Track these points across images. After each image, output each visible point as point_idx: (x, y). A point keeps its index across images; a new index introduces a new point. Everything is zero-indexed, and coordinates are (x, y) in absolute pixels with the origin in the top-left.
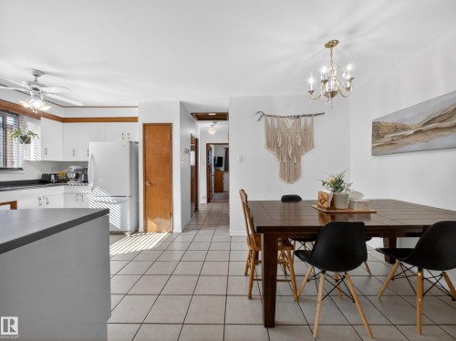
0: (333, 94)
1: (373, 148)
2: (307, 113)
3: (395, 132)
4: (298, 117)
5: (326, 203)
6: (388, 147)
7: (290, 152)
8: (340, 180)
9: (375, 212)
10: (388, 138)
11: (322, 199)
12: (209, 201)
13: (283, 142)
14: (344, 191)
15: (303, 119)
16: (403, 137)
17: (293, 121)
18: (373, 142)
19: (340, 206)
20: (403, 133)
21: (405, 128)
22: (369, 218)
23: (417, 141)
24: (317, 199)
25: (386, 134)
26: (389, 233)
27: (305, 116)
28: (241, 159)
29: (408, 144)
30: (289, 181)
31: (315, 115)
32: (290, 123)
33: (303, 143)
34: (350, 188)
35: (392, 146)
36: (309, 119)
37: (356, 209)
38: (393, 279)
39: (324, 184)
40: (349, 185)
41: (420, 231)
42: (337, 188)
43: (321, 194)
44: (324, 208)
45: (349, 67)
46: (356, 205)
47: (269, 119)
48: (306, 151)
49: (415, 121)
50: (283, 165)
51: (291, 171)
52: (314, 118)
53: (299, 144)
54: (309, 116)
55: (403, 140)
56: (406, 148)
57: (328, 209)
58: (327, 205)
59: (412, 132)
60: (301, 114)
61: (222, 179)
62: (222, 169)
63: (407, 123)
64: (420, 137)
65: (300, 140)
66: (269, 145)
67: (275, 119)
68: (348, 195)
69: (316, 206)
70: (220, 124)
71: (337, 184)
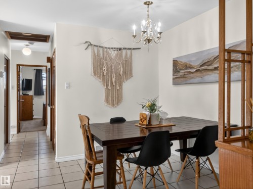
0: (149, 41)
1: (173, 79)
2: (127, 47)
3: (186, 69)
4: (120, 49)
5: (145, 121)
6: (183, 79)
7: (114, 80)
8: (154, 104)
9: (175, 125)
10: (182, 73)
11: (143, 118)
12: (19, 131)
13: (108, 70)
14: (156, 112)
15: (124, 51)
16: (190, 73)
17: (116, 52)
18: (173, 75)
19: (155, 123)
20: (190, 70)
21: (191, 67)
22: (171, 129)
23: (197, 76)
24: (139, 119)
25: (181, 69)
26: (183, 137)
27: (126, 49)
28: (69, 86)
29: (193, 78)
30: (113, 105)
31: (134, 49)
32: (113, 54)
33: (124, 72)
34: (160, 109)
35: (184, 79)
36: (129, 51)
37: (164, 124)
38: (184, 168)
39: (143, 108)
40: (160, 107)
41: (197, 133)
42: (152, 110)
43: (142, 115)
44: (144, 125)
45: (160, 24)
46: (164, 121)
47: (96, 49)
48: (127, 79)
49: (196, 63)
50: (107, 90)
51: (114, 97)
52: (133, 51)
53: (121, 73)
54: (129, 49)
55: (190, 75)
56: (192, 81)
57: (147, 125)
58: (146, 122)
59: (194, 70)
60: (122, 47)
61: (32, 105)
62: (31, 93)
63: (192, 64)
64: (198, 74)
65: (122, 69)
66: (95, 72)
67: (101, 50)
68: (159, 114)
69: (138, 124)
70: (38, 45)
71: (152, 107)
